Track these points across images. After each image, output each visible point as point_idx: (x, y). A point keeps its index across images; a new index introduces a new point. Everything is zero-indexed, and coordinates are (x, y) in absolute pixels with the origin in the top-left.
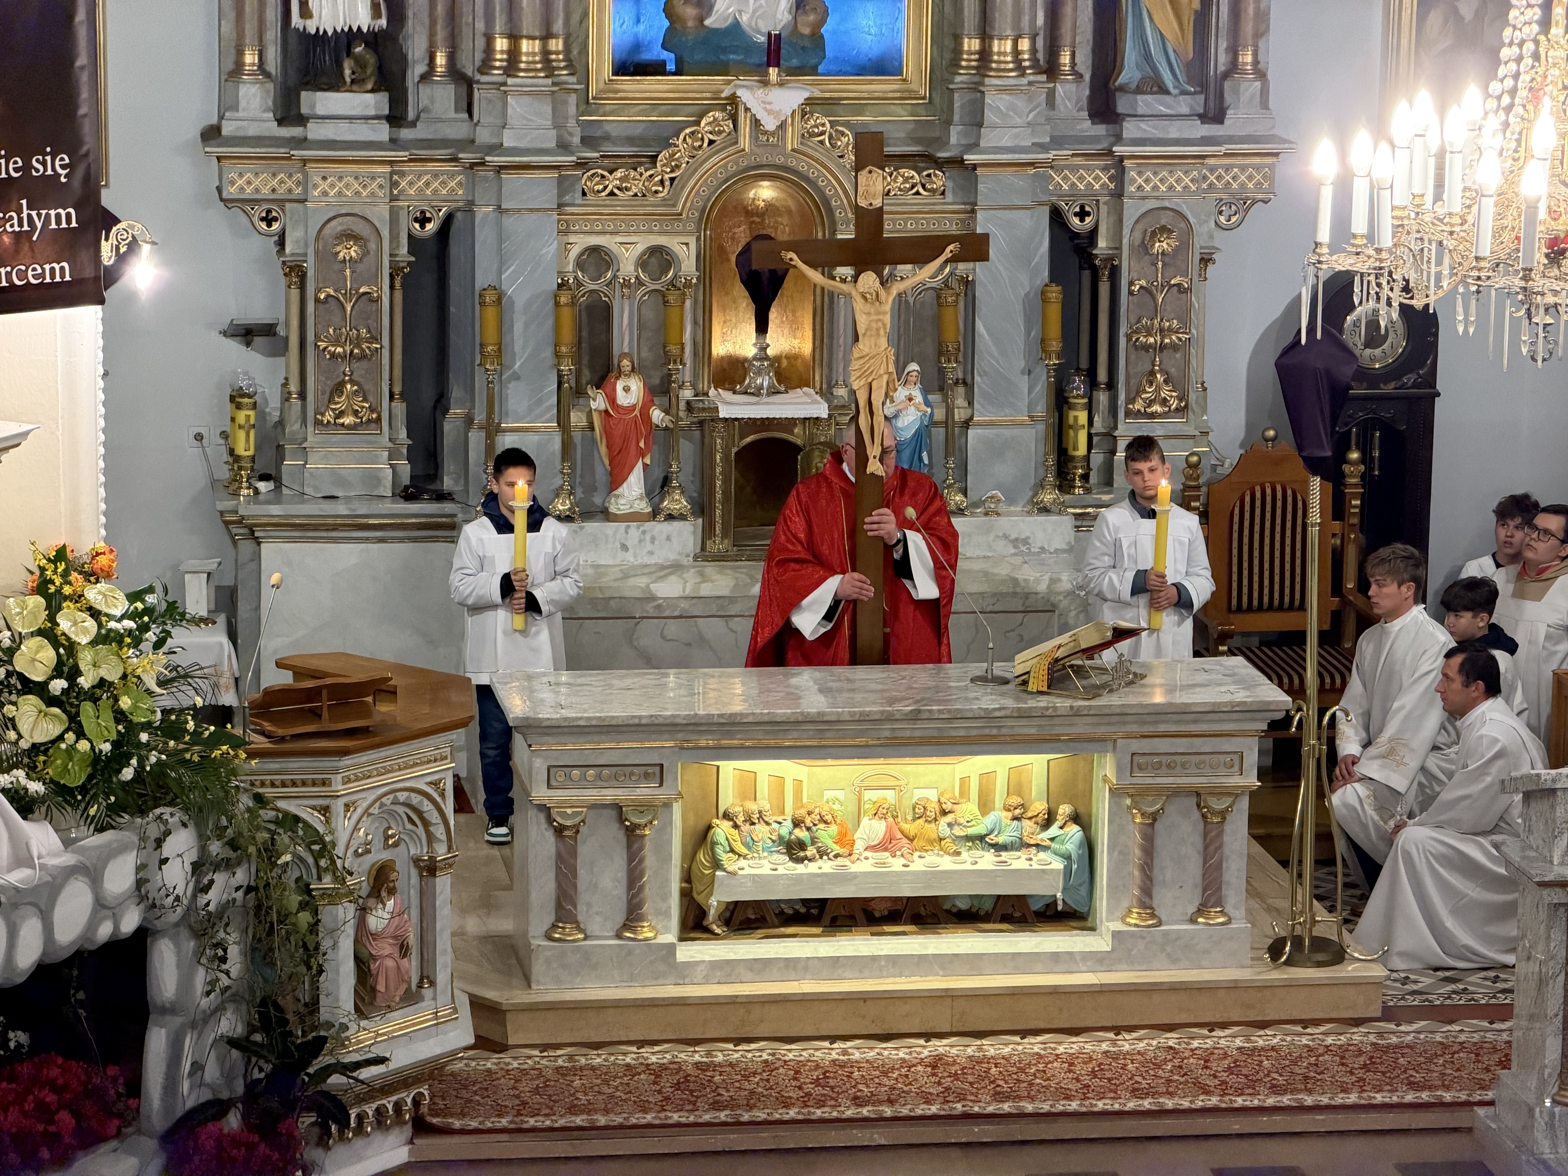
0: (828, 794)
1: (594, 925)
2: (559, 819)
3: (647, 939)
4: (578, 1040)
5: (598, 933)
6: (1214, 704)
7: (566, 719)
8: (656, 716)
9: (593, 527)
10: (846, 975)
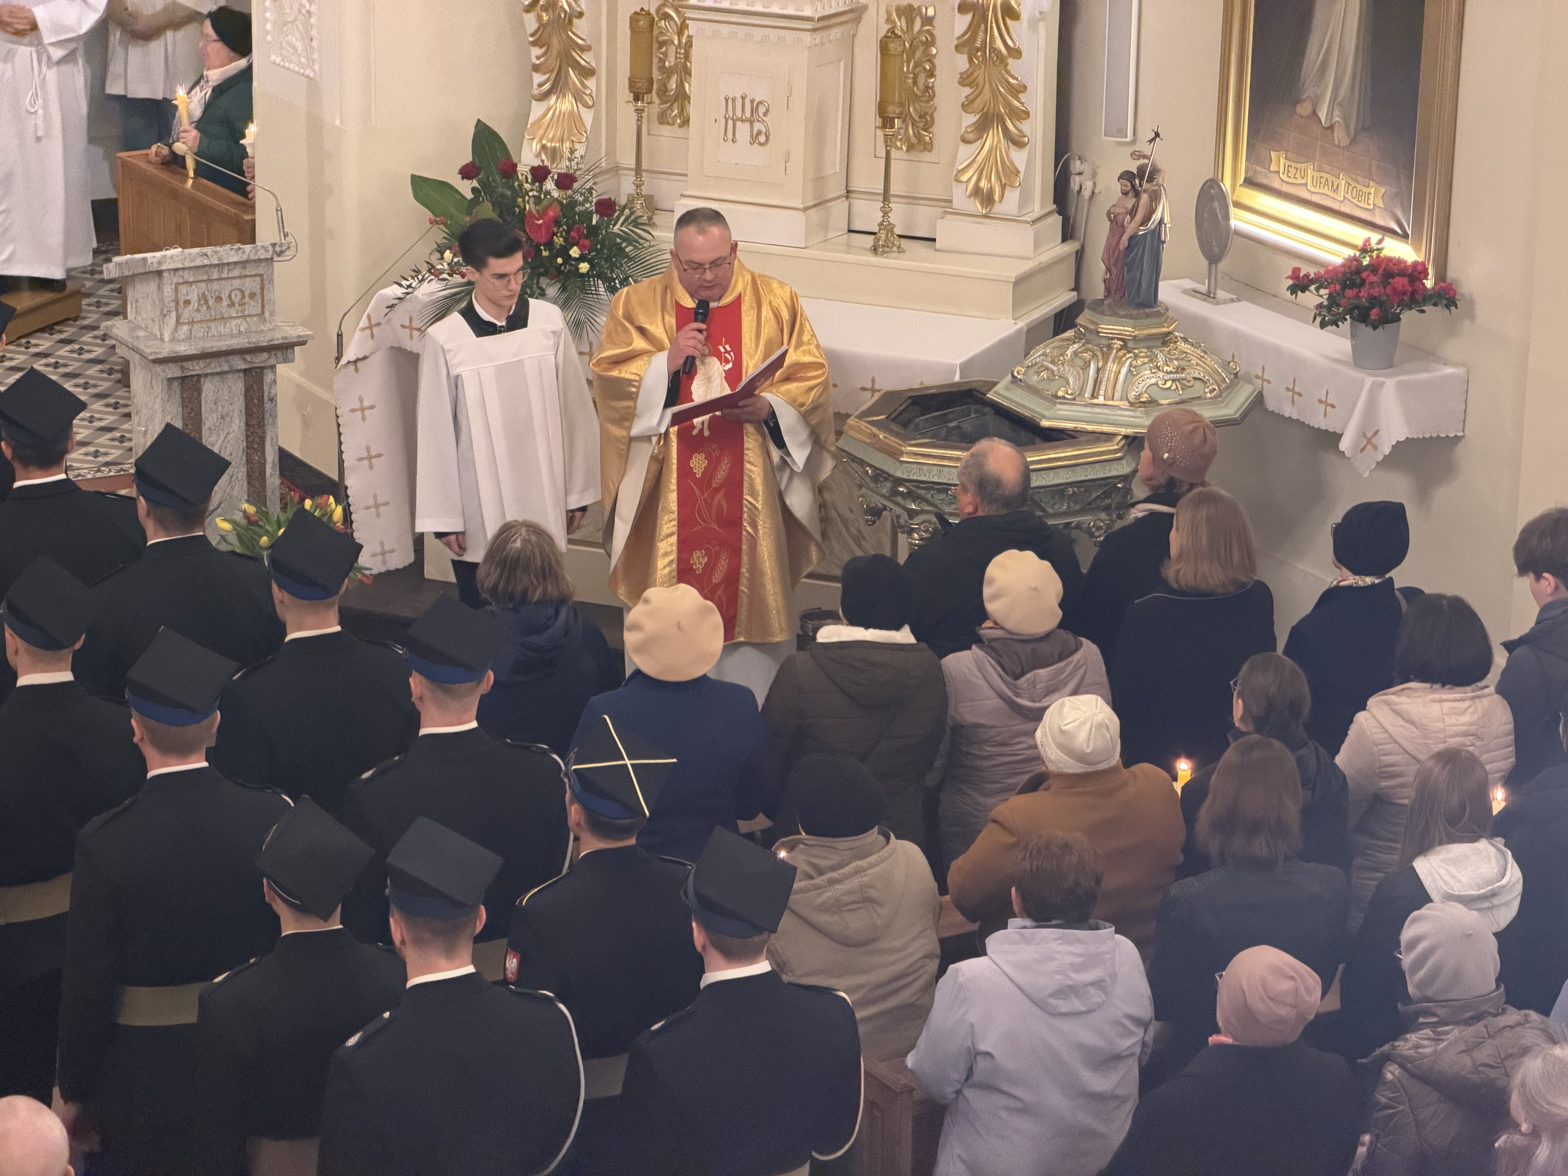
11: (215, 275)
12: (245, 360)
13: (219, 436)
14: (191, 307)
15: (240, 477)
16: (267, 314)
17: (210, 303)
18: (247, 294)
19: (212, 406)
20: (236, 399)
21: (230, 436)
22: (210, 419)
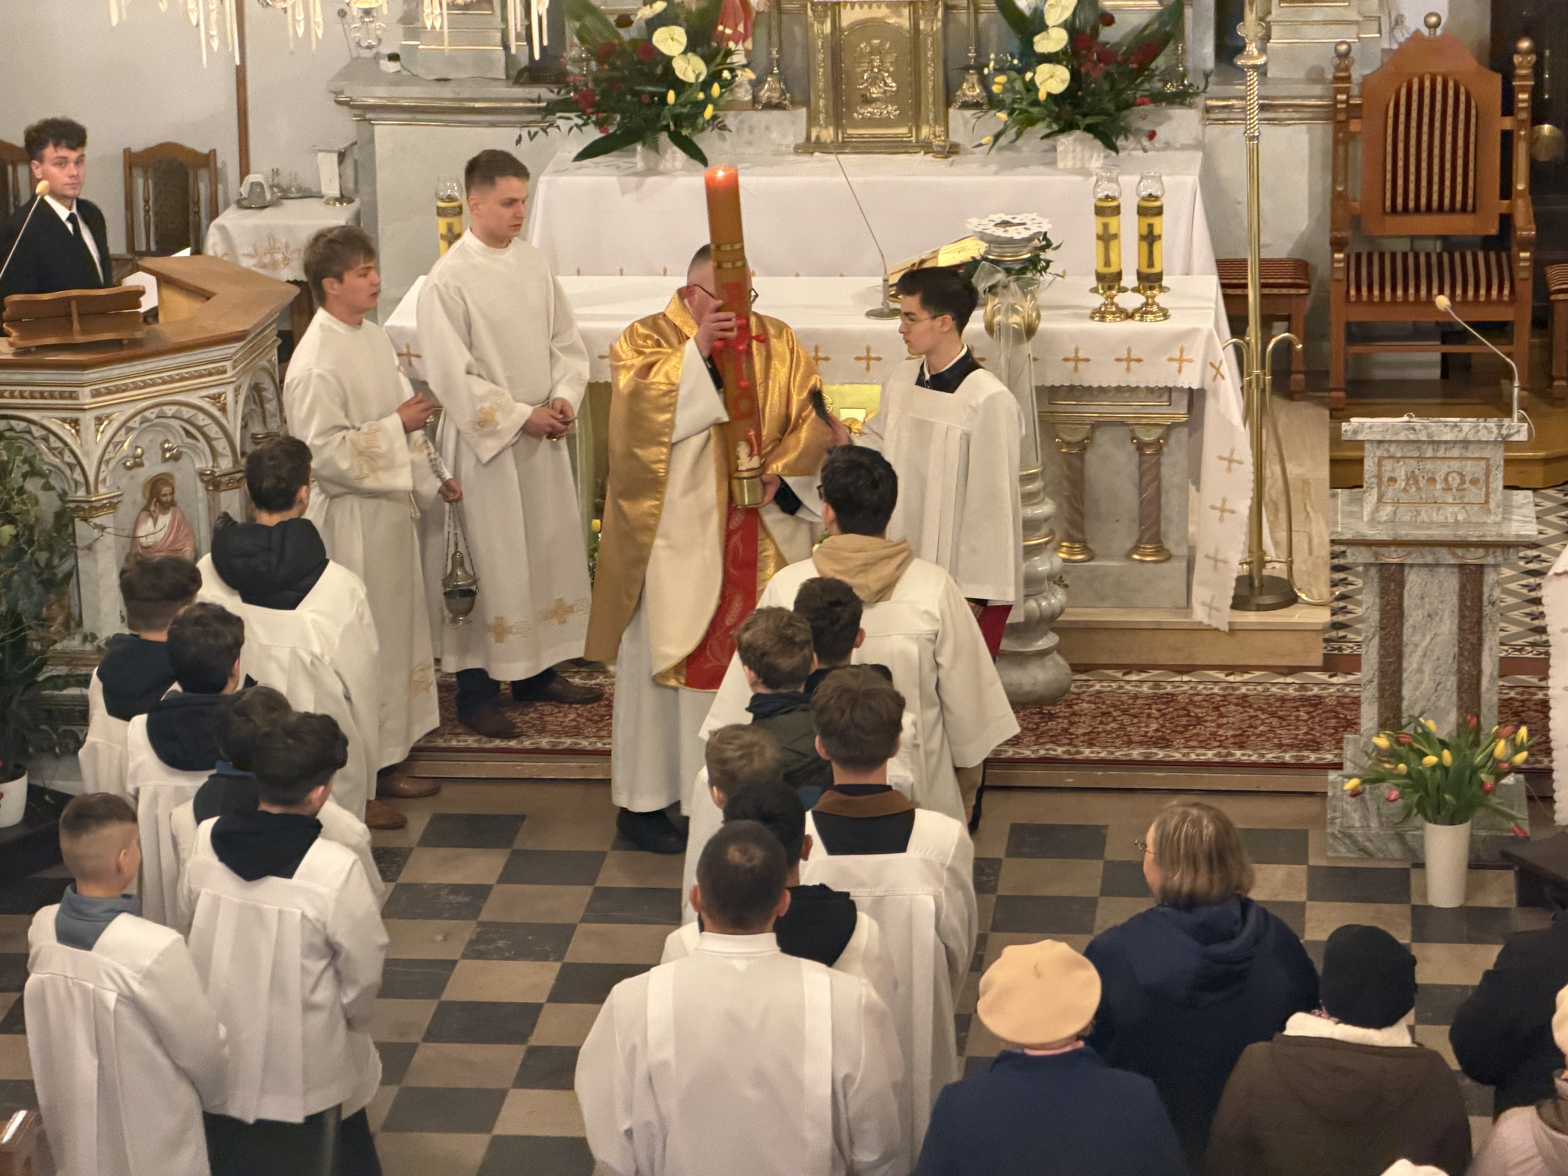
11: (1429, 453)
12: (1455, 555)
13: (1424, 636)
14: (1396, 486)
15: (1448, 687)
16: (1492, 505)
17: (1421, 485)
18: (1468, 478)
19: (1418, 602)
20: (1448, 598)
21: (1439, 639)
22: (1414, 615)
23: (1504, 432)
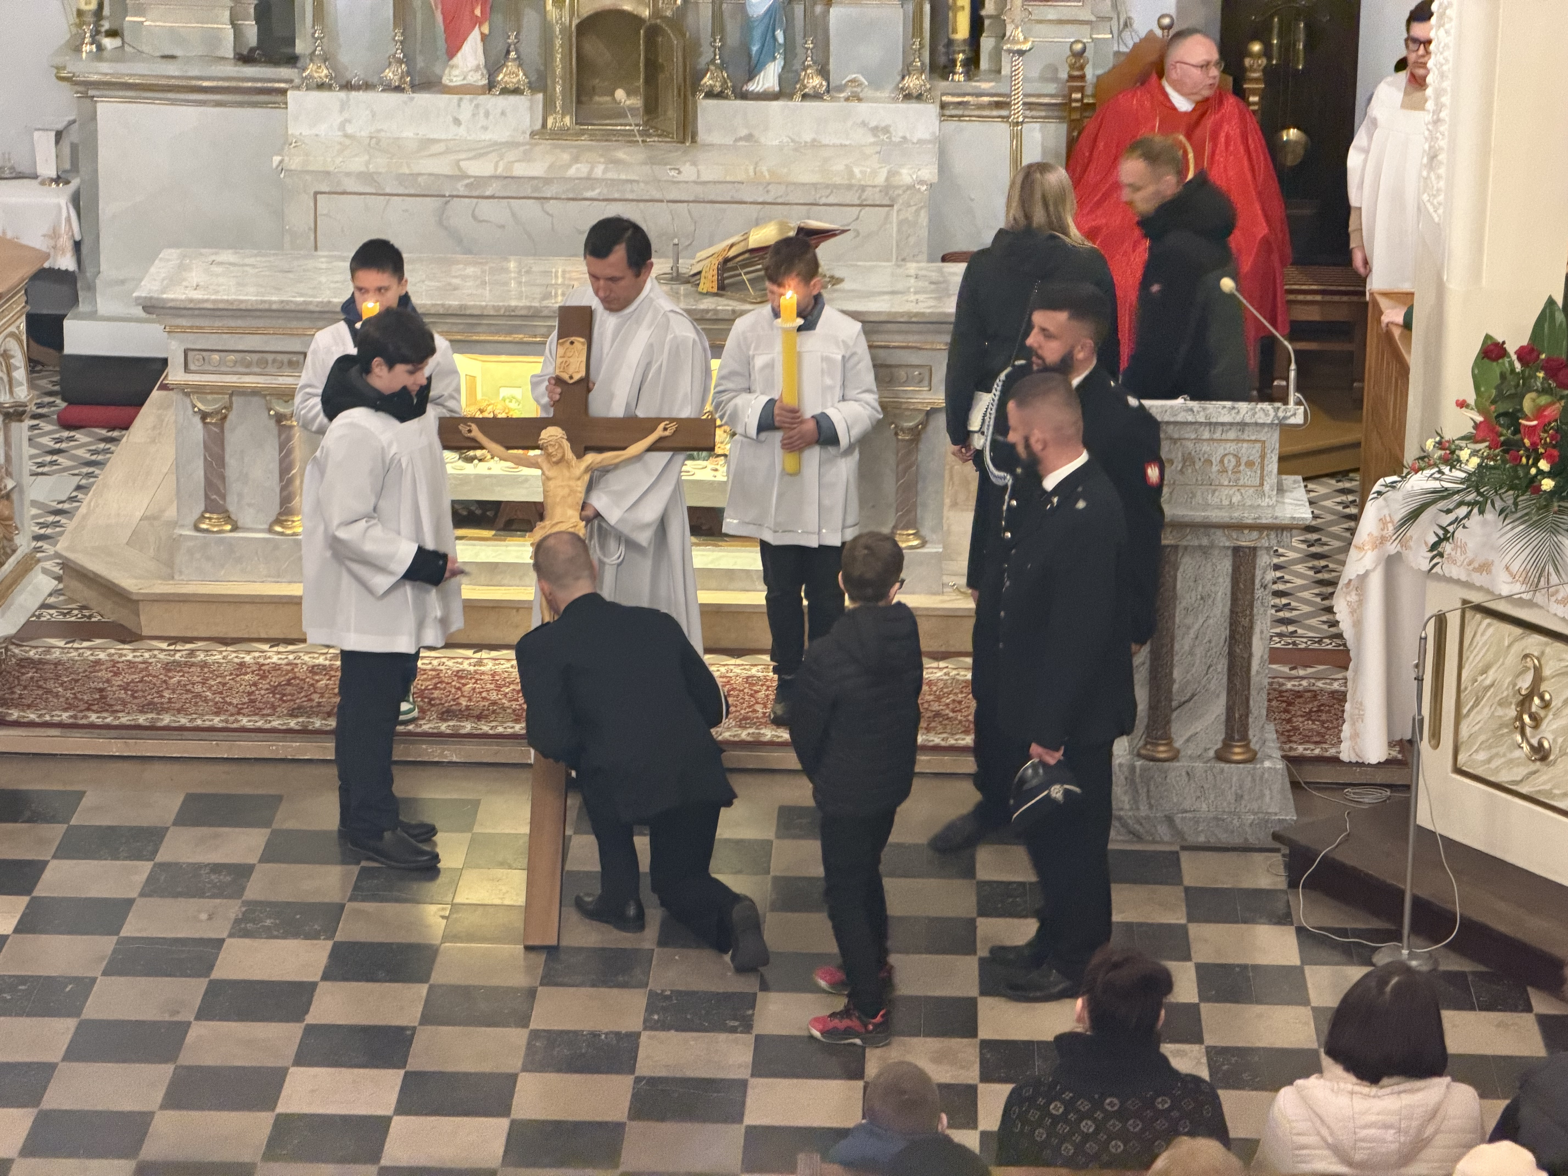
0: (504, 392)
1: (246, 517)
2: (199, 405)
3: (294, 534)
4: (216, 635)
5: (250, 525)
6: (889, 314)
7: (191, 301)
8: (288, 302)
9: (423, 99)
10: (505, 582)
11: (1206, 435)
12: (1229, 538)
13: (1197, 618)
15: (1219, 670)
16: (1267, 487)
17: (1197, 467)
18: (1244, 460)
19: (1192, 584)
21: (1211, 622)
22: (1188, 596)
23: (1281, 414)
